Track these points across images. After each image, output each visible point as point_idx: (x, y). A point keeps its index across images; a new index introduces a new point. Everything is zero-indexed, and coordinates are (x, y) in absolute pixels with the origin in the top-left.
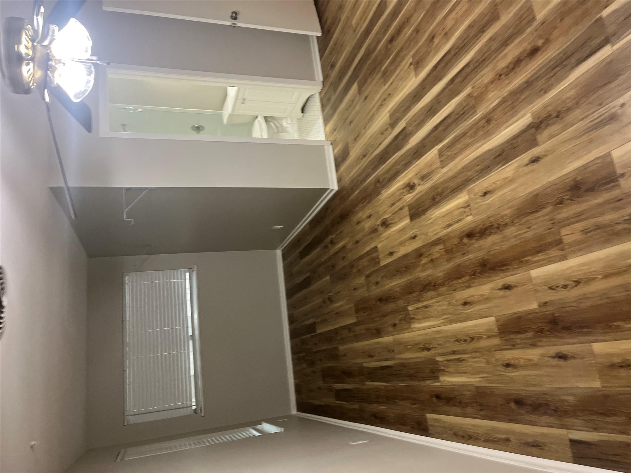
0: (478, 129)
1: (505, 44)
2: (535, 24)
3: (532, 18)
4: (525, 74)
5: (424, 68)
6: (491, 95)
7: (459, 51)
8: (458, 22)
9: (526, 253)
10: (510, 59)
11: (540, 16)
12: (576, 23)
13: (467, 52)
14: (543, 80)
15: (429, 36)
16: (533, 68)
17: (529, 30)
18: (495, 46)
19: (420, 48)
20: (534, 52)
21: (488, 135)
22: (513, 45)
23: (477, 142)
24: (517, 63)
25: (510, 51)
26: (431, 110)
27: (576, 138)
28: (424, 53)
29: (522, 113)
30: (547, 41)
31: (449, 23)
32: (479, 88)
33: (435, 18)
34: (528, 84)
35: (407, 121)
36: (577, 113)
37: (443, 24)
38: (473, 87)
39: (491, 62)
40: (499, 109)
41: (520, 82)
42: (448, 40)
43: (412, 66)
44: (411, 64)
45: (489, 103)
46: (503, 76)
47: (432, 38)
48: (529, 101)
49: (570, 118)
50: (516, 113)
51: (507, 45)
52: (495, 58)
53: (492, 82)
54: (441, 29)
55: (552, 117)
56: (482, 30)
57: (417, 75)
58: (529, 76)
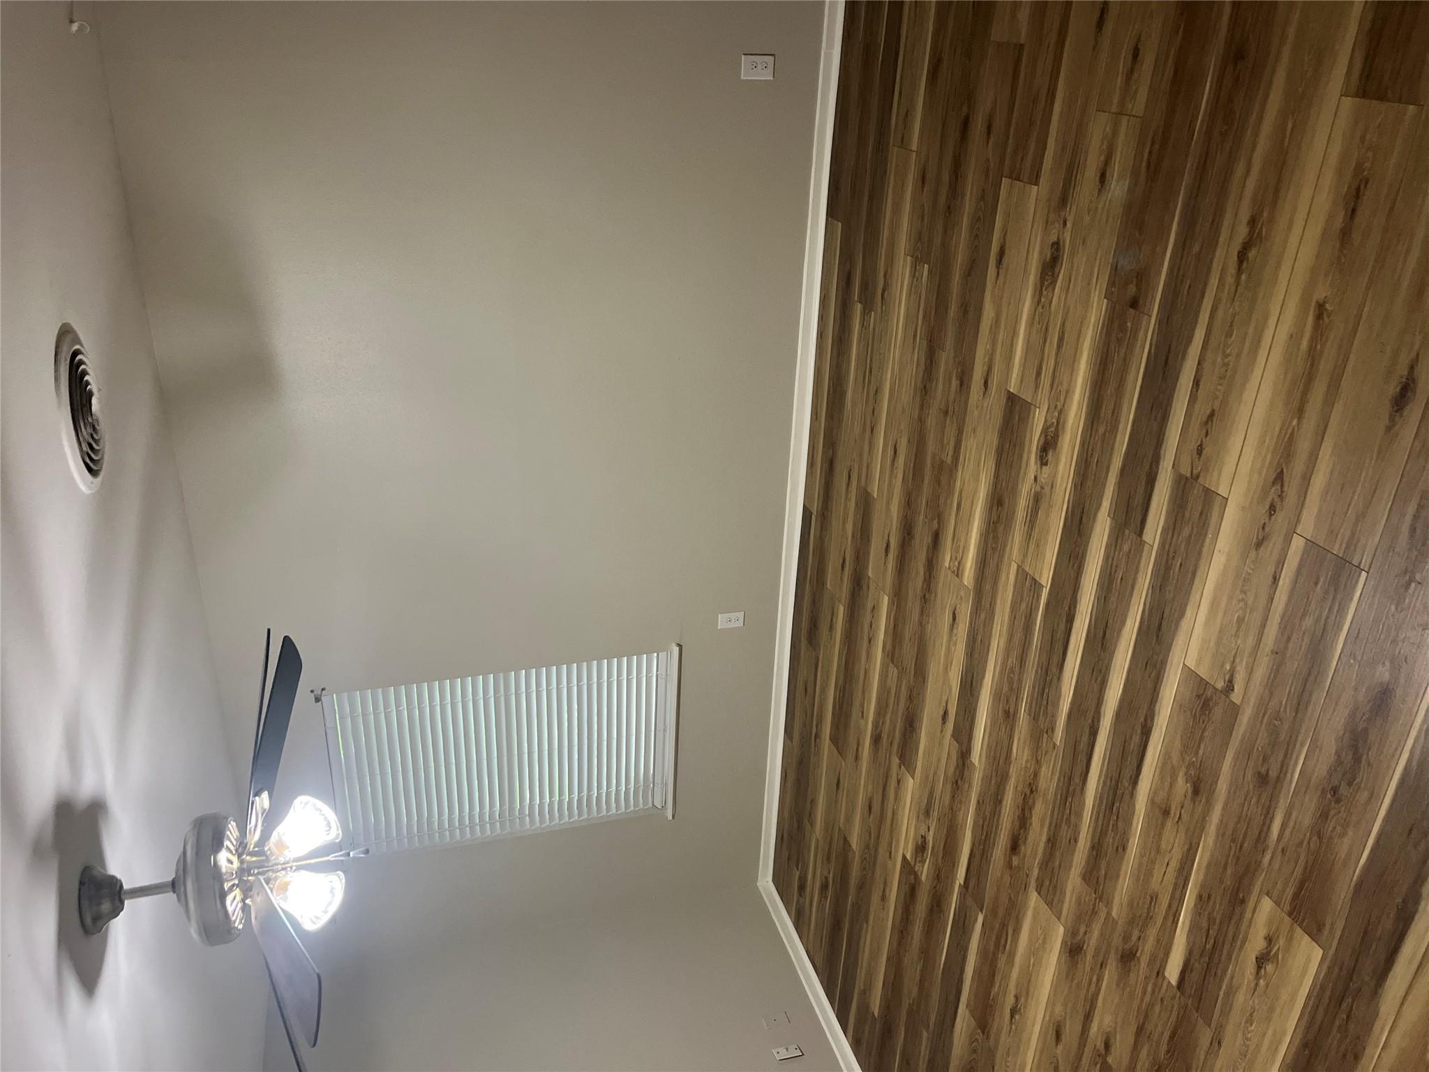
0: (1011, 689)
1: (1052, 842)
2: (1033, 884)
3: (1040, 890)
4: (1008, 810)
5: (1179, 705)
6: (1026, 754)
7: (1115, 794)
8: (1153, 849)
9: (898, 607)
10: (1035, 821)
11: (1033, 898)
12: (996, 898)
13: (1099, 799)
14: (987, 814)
15: (1212, 791)
16: (1004, 825)
17: (1036, 872)
18: (1064, 832)
19: (1225, 745)
20: (1015, 847)
21: (997, 696)
22: (1042, 845)
23: (1002, 672)
24: (1023, 821)
25: (1041, 834)
26: (1101, 642)
27: (935, 773)
28: (1202, 738)
29: (984, 760)
30: (1009, 866)
31: (1174, 842)
32: (1046, 752)
33: (1221, 834)
34: (998, 802)
35: (1146, 548)
36: (947, 799)
37: (1187, 830)
38: (1055, 745)
39: (1054, 803)
40: (1006, 742)
41: (1006, 797)
42: (1152, 802)
43: (1220, 685)
44: (1230, 687)
45: (1022, 741)
46: (1028, 793)
47: (1200, 787)
48: (986, 779)
49: (949, 787)
50: (988, 756)
51: (1049, 840)
52: (1053, 812)
53: (1036, 775)
54: (1185, 817)
55: (960, 779)
56: (1097, 849)
57: (1189, 673)
58: (1003, 811)
